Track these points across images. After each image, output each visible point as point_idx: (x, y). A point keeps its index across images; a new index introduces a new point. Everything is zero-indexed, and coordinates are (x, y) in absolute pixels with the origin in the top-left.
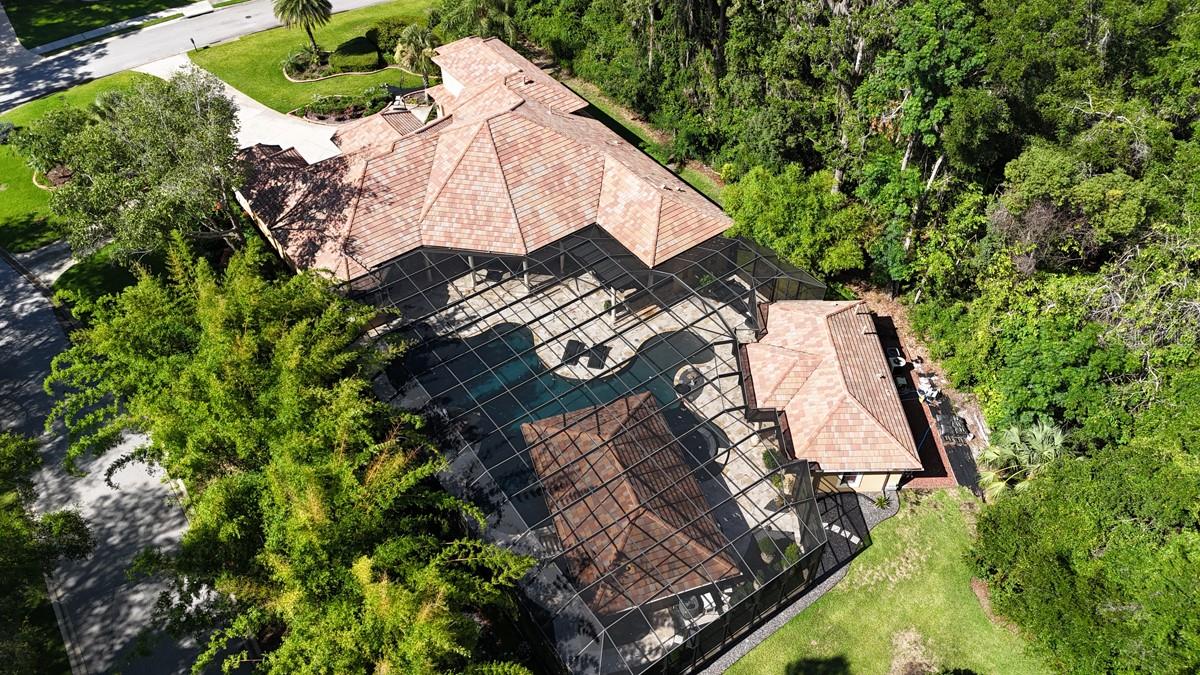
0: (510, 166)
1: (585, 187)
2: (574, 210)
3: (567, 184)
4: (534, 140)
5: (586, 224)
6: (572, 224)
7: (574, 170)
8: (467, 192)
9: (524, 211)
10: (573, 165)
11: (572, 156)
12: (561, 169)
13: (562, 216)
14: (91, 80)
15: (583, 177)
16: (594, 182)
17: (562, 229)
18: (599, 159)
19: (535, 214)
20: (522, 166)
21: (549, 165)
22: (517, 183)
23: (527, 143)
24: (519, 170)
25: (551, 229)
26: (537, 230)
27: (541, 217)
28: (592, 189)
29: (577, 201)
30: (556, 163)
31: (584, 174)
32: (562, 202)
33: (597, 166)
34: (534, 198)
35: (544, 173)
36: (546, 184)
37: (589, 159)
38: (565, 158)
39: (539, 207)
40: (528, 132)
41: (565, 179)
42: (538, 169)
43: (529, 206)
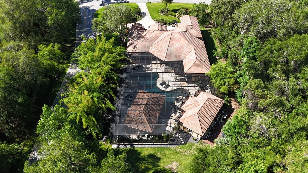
0: (171, 43)
1: (185, 53)
2: (179, 57)
3: (181, 51)
4: (179, 40)
5: (180, 60)
6: (177, 59)
7: (185, 49)
8: (161, 45)
9: (169, 52)
10: (185, 48)
11: (186, 45)
12: (182, 47)
13: (176, 57)
14: (128, 3)
15: (185, 51)
16: (187, 53)
17: (174, 59)
18: (191, 48)
19: (171, 54)
20: (174, 44)
21: (180, 46)
22: (171, 47)
23: (178, 40)
24: (173, 44)
25: (172, 58)
26: (169, 57)
27: (172, 55)
28: (186, 54)
29: (181, 55)
30: (181, 46)
31: (186, 50)
32: (178, 54)
33: (190, 50)
34: (172, 51)
35: (178, 47)
36: (177, 49)
37: (189, 47)
38: (184, 46)
39: (172, 53)
40: (179, 38)
41: (181, 50)
42: (177, 45)
43: (170, 52)
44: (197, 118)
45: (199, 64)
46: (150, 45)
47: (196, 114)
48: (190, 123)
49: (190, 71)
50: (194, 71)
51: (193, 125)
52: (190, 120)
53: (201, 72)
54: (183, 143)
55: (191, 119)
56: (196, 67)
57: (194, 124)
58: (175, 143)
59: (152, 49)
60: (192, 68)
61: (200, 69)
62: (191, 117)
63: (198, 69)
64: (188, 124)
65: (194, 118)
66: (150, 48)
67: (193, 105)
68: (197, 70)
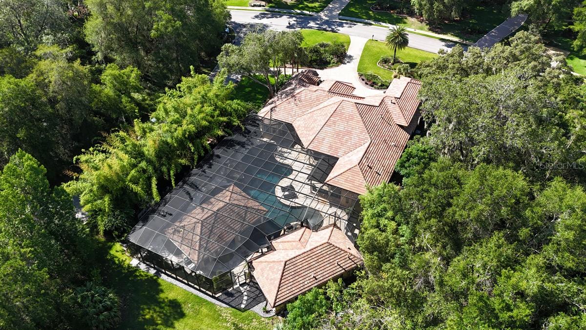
0: (333, 119)
1: (350, 145)
2: (337, 149)
3: (344, 139)
4: (350, 117)
5: (335, 156)
6: (330, 152)
7: (352, 137)
8: (316, 117)
9: (321, 136)
10: (354, 135)
11: (357, 132)
12: (349, 133)
13: (331, 147)
15: (353, 141)
16: (355, 146)
17: (326, 151)
18: (366, 140)
19: (323, 139)
20: (337, 122)
21: (346, 129)
22: (330, 126)
23: (347, 116)
24: (334, 122)
25: (322, 148)
26: (318, 144)
27: (324, 142)
28: (351, 147)
29: (341, 147)
30: (349, 130)
31: (355, 139)
32: (336, 143)
33: (362, 142)
34: (329, 134)
35: (341, 129)
36: (338, 134)
37: (362, 137)
38: (354, 131)
39: (327, 138)
40: (352, 114)
41: (346, 137)
42: (341, 126)
43: (324, 135)
44: (280, 270)
45: (358, 173)
46: (300, 112)
47: (282, 261)
48: (266, 276)
49: (336, 180)
50: (343, 182)
51: (269, 280)
52: (268, 268)
53: (356, 189)
54: (243, 306)
55: (270, 268)
56: (350, 178)
57: (270, 278)
58: (230, 299)
59: (299, 120)
60: (341, 177)
61: (355, 184)
62: (272, 265)
63: (352, 182)
64: (262, 275)
65: (276, 267)
66: (297, 119)
67: (294, 243)
68: (350, 185)
